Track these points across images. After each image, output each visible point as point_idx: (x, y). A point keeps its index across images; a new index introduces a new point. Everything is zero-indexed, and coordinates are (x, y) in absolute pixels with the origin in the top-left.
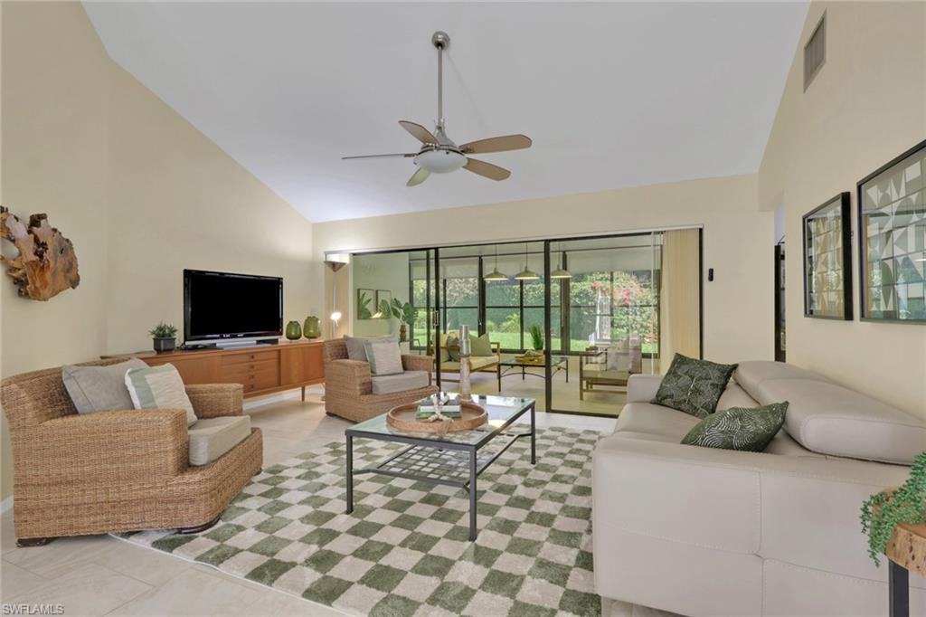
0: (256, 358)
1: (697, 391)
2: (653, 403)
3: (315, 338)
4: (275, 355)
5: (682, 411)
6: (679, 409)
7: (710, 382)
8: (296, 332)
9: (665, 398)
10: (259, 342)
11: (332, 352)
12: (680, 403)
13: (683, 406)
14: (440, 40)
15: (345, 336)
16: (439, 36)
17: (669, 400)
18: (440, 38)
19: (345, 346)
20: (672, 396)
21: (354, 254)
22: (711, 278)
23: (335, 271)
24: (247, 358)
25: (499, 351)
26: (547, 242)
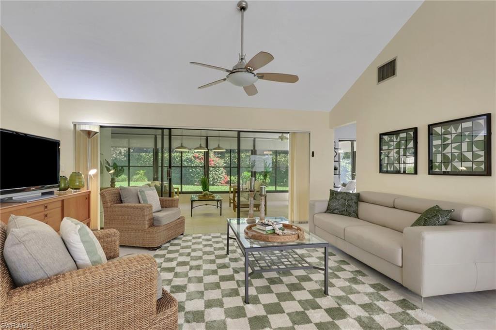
0: (49, 207)
1: (349, 206)
2: (325, 212)
3: (79, 189)
4: (59, 204)
5: (344, 215)
6: (342, 214)
7: (353, 201)
8: (65, 184)
9: (335, 210)
10: (43, 194)
11: (110, 199)
12: (342, 211)
13: (344, 213)
14: (243, 5)
15: (120, 186)
16: (243, 3)
17: (337, 210)
18: (244, 4)
19: (119, 194)
20: (338, 209)
21: (101, 127)
22: (313, 156)
23: (89, 138)
24: (42, 208)
25: (178, 193)
26: (239, 132)
